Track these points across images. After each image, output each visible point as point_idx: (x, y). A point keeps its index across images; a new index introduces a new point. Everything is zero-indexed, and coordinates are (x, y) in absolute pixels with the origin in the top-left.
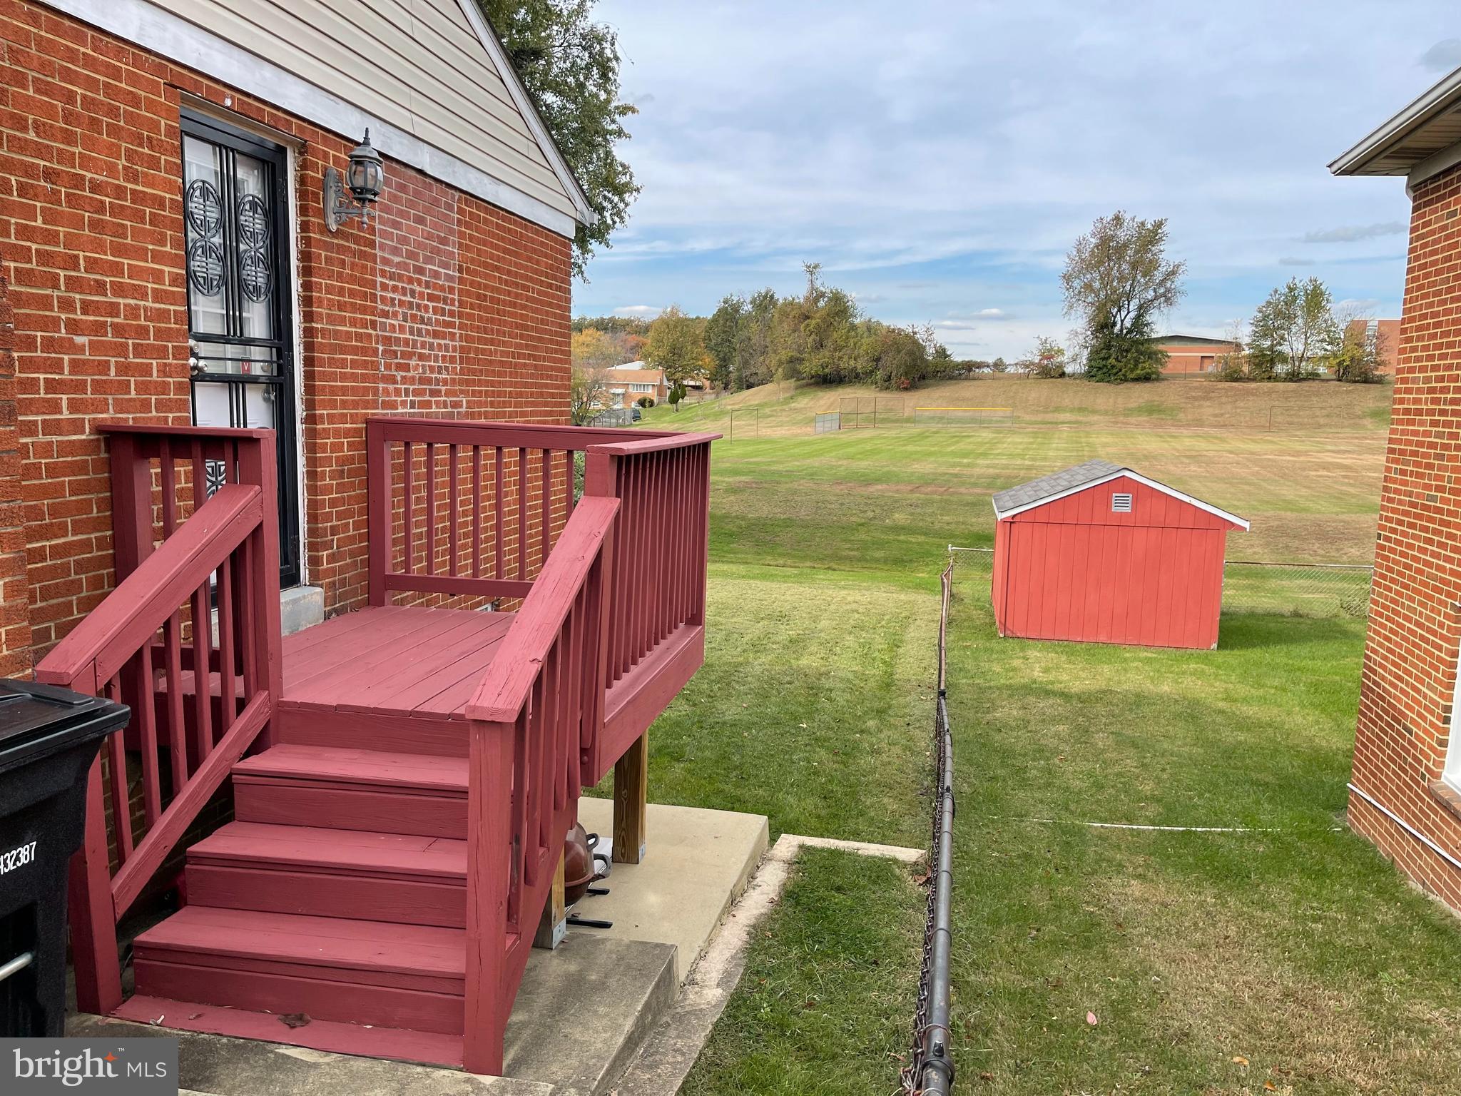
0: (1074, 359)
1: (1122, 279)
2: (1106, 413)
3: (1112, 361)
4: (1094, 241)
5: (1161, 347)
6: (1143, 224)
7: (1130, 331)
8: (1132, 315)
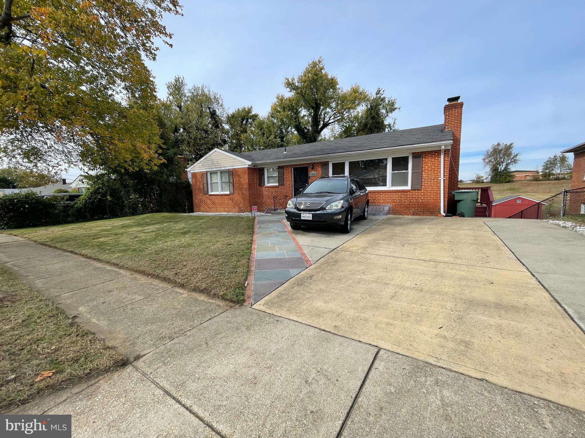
0: (486, 178)
1: (501, 158)
2: (497, 191)
3: (498, 178)
4: (492, 150)
5: (513, 174)
6: (506, 145)
7: (503, 171)
8: (504, 167)
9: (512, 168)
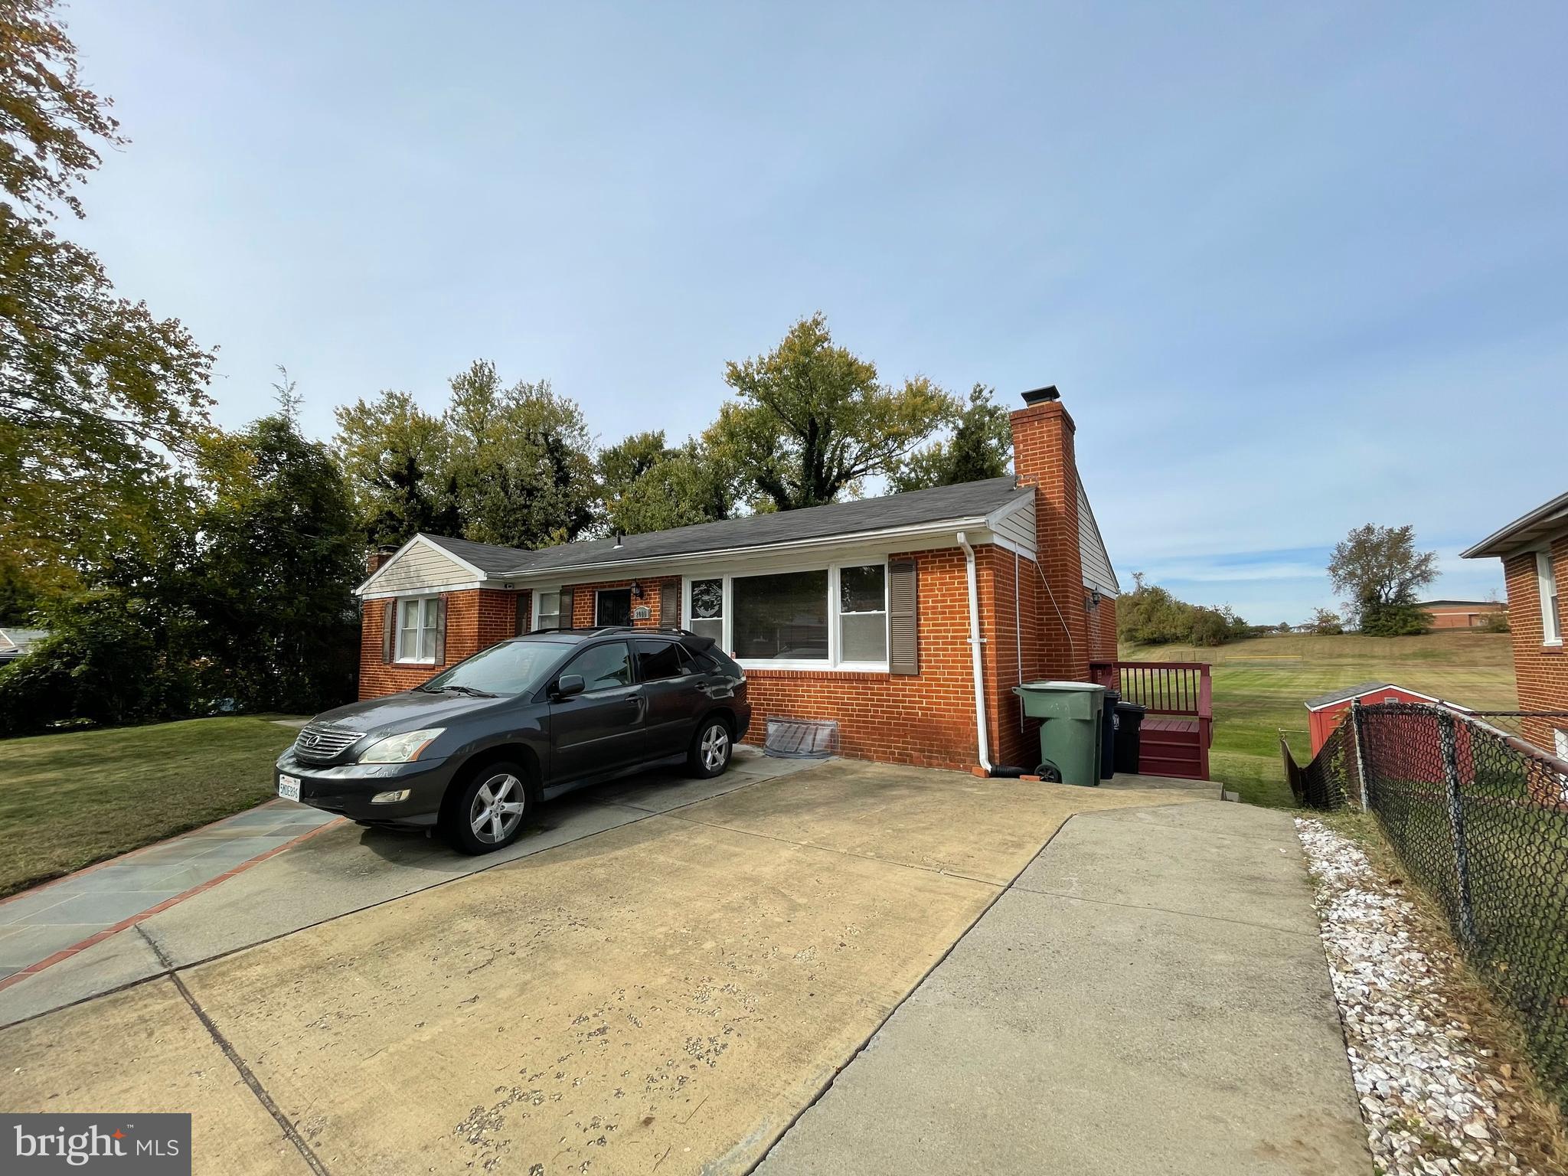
0: (1349, 621)
1: (1381, 567)
2: (1384, 657)
3: (1382, 622)
4: (1351, 544)
5: (1426, 610)
6: (1391, 530)
7: (1394, 601)
8: (1394, 590)
9: (1422, 594)
